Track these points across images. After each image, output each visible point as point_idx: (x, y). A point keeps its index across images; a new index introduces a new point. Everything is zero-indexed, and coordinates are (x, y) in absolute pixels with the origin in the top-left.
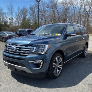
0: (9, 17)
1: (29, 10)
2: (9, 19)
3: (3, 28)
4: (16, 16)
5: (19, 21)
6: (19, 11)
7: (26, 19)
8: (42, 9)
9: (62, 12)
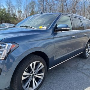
0: (17, 10)
1: (38, 3)
2: (18, 12)
3: (11, 20)
4: (24, 9)
5: (27, 14)
6: (28, 4)
7: (34, 12)
8: (50, 2)
9: (71, 6)
